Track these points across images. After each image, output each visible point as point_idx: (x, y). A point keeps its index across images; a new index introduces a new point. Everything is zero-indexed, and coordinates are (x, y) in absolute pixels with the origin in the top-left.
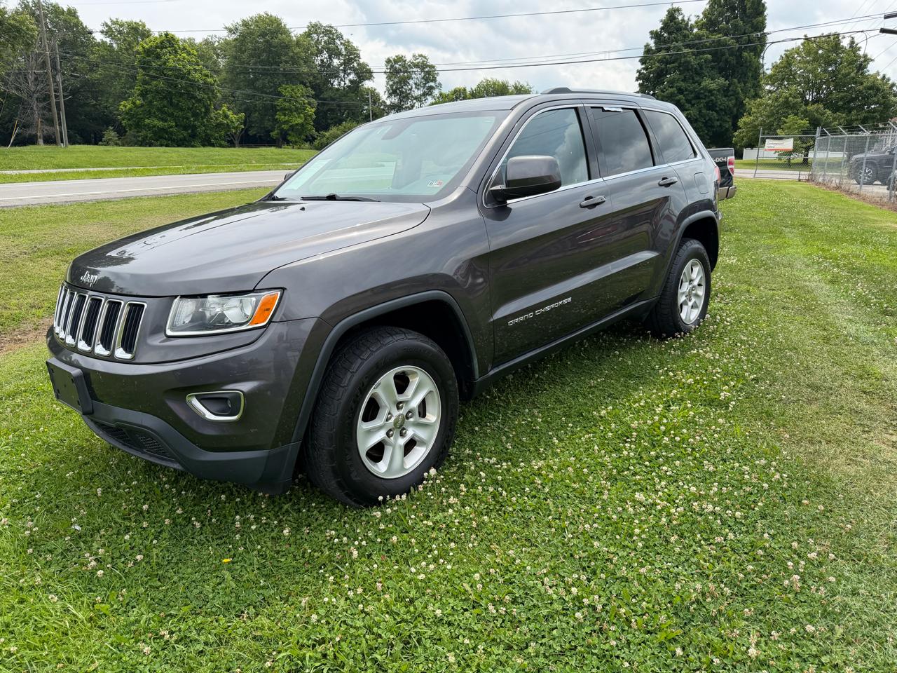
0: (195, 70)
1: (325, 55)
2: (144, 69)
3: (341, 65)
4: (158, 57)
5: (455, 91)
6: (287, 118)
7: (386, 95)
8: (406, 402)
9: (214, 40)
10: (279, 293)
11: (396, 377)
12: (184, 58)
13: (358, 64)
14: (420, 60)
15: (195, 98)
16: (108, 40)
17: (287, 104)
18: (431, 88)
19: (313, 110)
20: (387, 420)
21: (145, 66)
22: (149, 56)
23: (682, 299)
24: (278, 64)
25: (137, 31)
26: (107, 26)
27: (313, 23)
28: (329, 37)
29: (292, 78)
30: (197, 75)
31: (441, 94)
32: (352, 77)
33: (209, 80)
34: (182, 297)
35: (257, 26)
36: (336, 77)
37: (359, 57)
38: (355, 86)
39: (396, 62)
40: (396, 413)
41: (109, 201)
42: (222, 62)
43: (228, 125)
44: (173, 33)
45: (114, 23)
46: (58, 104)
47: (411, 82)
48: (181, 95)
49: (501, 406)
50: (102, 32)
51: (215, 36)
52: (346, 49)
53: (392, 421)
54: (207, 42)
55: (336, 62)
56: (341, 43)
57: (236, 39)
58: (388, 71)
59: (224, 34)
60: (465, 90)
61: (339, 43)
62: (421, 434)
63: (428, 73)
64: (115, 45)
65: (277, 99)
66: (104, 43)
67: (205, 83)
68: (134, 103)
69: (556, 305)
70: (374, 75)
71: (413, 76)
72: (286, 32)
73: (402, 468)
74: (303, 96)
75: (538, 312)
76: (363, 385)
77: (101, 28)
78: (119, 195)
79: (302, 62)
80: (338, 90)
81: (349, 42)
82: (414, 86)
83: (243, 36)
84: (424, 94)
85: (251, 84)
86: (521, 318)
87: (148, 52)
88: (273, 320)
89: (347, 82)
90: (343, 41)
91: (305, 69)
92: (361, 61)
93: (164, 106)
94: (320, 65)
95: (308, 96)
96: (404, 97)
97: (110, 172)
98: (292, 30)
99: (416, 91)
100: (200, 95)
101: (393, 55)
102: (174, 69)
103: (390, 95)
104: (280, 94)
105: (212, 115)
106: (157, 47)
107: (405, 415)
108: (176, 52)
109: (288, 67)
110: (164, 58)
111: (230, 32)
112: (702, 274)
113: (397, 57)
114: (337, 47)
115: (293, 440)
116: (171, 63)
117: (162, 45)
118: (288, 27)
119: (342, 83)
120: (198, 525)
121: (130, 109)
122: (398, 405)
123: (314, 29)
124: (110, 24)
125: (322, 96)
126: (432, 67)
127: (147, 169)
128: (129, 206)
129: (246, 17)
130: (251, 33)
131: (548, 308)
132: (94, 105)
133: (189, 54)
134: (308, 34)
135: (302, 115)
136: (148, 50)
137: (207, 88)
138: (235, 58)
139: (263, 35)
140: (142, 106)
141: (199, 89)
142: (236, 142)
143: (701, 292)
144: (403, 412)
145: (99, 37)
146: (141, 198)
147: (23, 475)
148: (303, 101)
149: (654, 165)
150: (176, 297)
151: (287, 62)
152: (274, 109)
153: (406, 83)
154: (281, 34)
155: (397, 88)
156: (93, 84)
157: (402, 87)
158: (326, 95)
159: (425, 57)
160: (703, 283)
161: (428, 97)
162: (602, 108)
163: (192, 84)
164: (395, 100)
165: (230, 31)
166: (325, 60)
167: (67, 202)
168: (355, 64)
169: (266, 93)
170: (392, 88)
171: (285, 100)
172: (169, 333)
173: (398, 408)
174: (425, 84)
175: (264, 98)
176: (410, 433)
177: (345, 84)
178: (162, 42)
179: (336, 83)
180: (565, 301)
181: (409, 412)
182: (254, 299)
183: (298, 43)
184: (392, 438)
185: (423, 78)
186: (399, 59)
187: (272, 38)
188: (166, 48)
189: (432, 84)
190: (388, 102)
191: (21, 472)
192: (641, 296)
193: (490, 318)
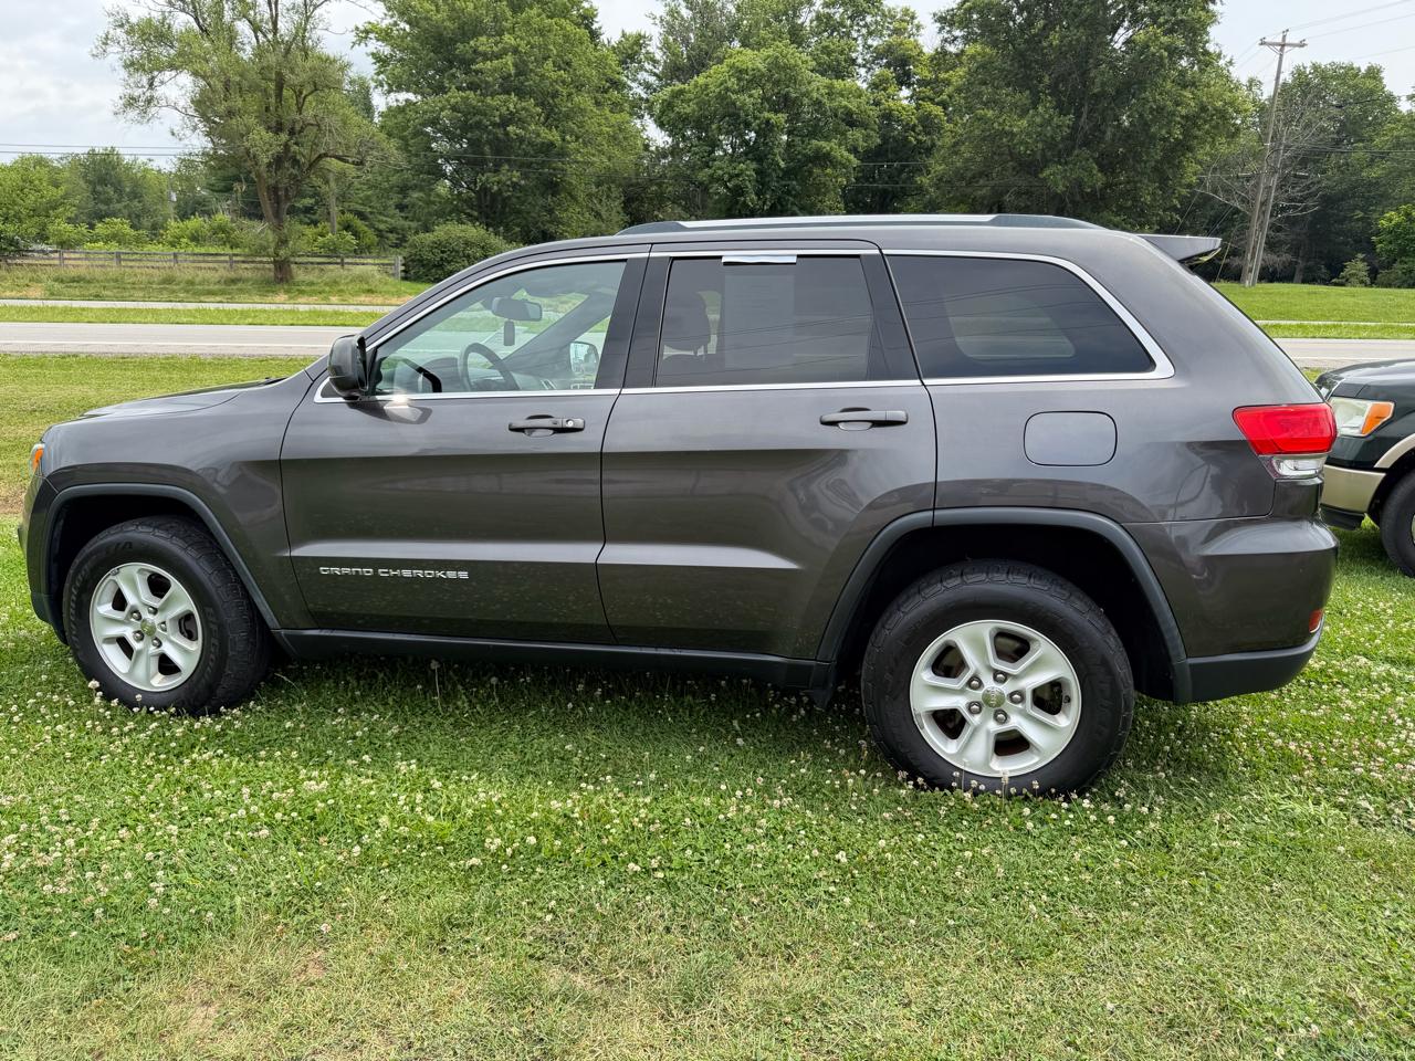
8: (160, 610)
10: (44, 448)
20: (132, 617)
40: (145, 616)
53: (140, 622)
66: (1410, 114)
69: (430, 574)
73: (147, 681)
107: (157, 623)
131: (407, 573)
143: (1066, 719)
144: (156, 619)
145: (1405, 106)
160: (1076, 699)
162: (720, 257)
173: (150, 612)
180: (451, 574)
181: (164, 623)
192: (758, 641)
193: (283, 548)
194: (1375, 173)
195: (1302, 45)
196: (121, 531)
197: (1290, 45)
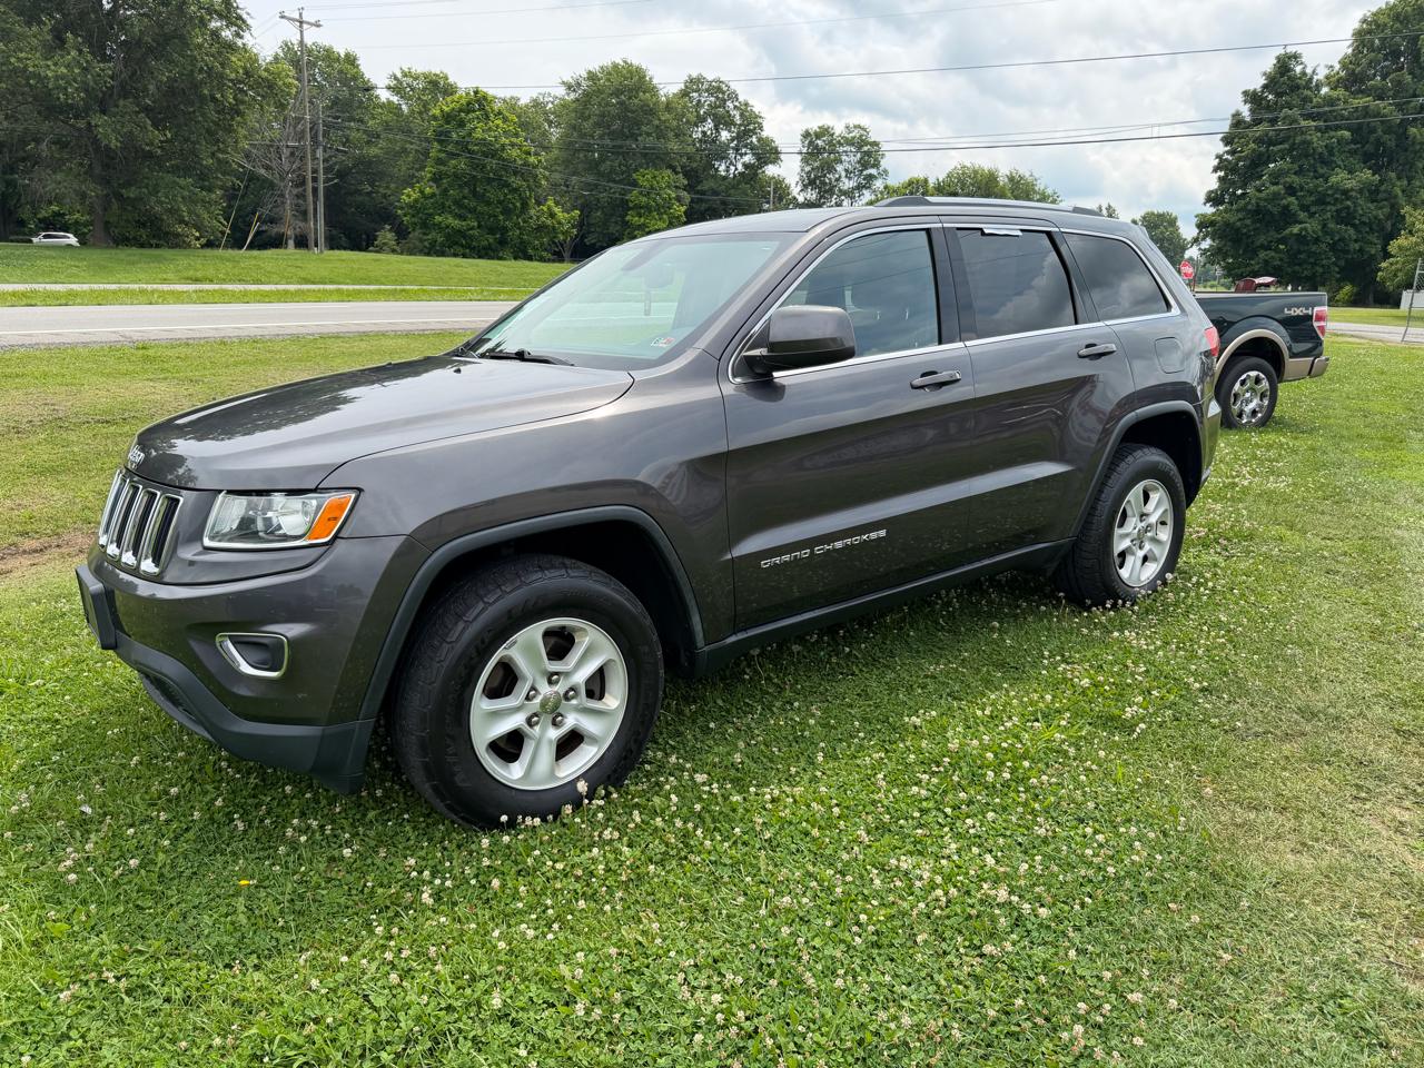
0: (513, 145)
1: (709, 124)
2: (440, 142)
3: (732, 140)
4: (462, 124)
5: (910, 183)
6: (642, 220)
7: (799, 188)
8: (567, 674)
9: (546, 99)
10: (353, 496)
11: (547, 634)
12: (497, 126)
13: (759, 140)
14: (856, 133)
15: (507, 185)
16: (395, 99)
17: (645, 199)
18: (871, 178)
19: (683, 209)
20: (528, 698)
21: (442, 137)
22: (448, 123)
23: (1120, 545)
24: (634, 137)
25: (437, 86)
26: (396, 78)
27: (694, 75)
28: (717, 98)
29: (657, 159)
30: (515, 153)
31: (886, 187)
32: (748, 158)
33: (532, 159)
34: (230, 492)
35: (609, 80)
36: (723, 158)
37: (761, 128)
38: (752, 174)
39: (818, 136)
40: (545, 689)
41: (337, 337)
42: (555, 134)
43: (554, 228)
44: (485, 90)
45: (405, 75)
46: (315, 190)
47: (840, 168)
48: (489, 181)
49: (768, 693)
50: (389, 88)
51: (549, 94)
52: (741, 115)
53: (537, 701)
54: (536, 104)
55: (725, 135)
56: (735, 107)
57: (577, 100)
58: (805, 150)
59: (561, 91)
60: (926, 181)
61: (731, 106)
62: (589, 725)
63: (868, 154)
64: (404, 107)
65: (631, 191)
66: (389, 102)
67: (526, 164)
68: (422, 192)
69: (856, 540)
70: (782, 156)
71: (844, 158)
72: (653, 90)
73: (552, 776)
74: (669, 187)
75: (818, 550)
76: (483, 642)
77: (387, 82)
78: (354, 329)
79: (671, 134)
80: (725, 178)
81: (746, 104)
82: (843, 174)
83: (586, 94)
84: (859, 187)
85: (594, 166)
86: (786, 558)
87: (448, 117)
88: (341, 535)
89: (740, 167)
90: (737, 104)
91: (674, 146)
92: (764, 134)
93: (465, 198)
94: (700, 141)
95: (676, 187)
96: (826, 192)
97: (370, 292)
98: (661, 86)
99: (846, 181)
100: (516, 181)
101: (814, 126)
102: (483, 142)
103: (805, 187)
104: (635, 184)
105: (532, 212)
106: (461, 110)
107: (562, 693)
108: (487, 117)
109: (650, 141)
110: (469, 126)
111: (569, 89)
112: (1166, 505)
113: (819, 128)
114: (728, 112)
115: (361, 716)
116: (478, 134)
117: (468, 108)
118: (655, 81)
119: (733, 168)
120: (241, 826)
121: (416, 201)
122: (552, 678)
123: (694, 84)
124: (399, 75)
125: (699, 188)
126: (875, 144)
127: (424, 290)
128: (363, 345)
129: (595, 66)
130: (600, 92)
131: (839, 545)
132: (369, 194)
133: (505, 120)
134: (685, 93)
135: (665, 216)
136: (448, 114)
137: (526, 172)
138: (574, 128)
139: (617, 93)
140: (433, 195)
141: (515, 173)
142: (566, 255)
143: (1165, 535)
144: (561, 688)
145: (384, 95)
146: (384, 334)
147: (58, 727)
148: (669, 195)
149: (1076, 323)
150: (220, 491)
151: (649, 134)
152: (624, 206)
153: (831, 169)
154: (644, 92)
155: (816, 177)
156: (370, 162)
157: (825, 176)
158: (706, 185)
159: (864, 129)
160: (1170, 521)
161: (864, 191)
162: (981, 229)
163: (507, 165)
164: (812, 195)
165: (569, 87)
166: (709, 133)
167: (278, 335)
168: (754, 140)
169: (614, 181)
170: (809, 177)
171: (641, 193)
172: (207, 542)
173: (550, 682)
174: (862, 171)
175: (611, 188)
176: (571, 721)
177: (736, 169)
178: (469, 104)
179: (722, 168)
180: (873, 535)
181: (572, 689)
182: (314, 502)
183: (668, 107)
184: (537, 728)
185: (859, 162)
186: (824, 132)
187: (630, 98)
188: (474, 111)
189: (873, 171)
190: (801, 199)
191: (57, 721)
192: (1037, 534)
193: (726, 553)
194: (374, 151)
195: (317, 25)
196: (524, 584)
197: (308, 23)
